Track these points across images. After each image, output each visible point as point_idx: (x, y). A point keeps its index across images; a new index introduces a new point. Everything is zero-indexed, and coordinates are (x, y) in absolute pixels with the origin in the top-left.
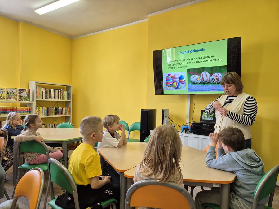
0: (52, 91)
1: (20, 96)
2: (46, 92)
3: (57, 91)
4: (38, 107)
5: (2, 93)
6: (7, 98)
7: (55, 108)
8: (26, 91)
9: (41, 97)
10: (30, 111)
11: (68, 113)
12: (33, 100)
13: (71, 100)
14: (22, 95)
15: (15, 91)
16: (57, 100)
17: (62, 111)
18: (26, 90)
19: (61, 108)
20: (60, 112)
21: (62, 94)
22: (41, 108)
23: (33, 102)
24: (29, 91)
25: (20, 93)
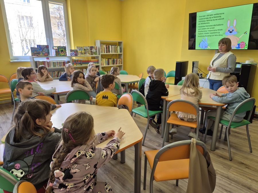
0: (110, 46)
1: (91, 52)
2: (107, 48)
3: (113, 46)
4: (102, 59)
5: (82, 50)
6: (85, 53)
7: (112, 59)
8: (94, 48)
9: (104, 52)
10: (98, 62)
11: (120, 63)
12: (99, 54)
13: (122, 53)
14: (92, 50)
15: (88, 48)
16: (113, 53)
17: (117, 62)
19: (116, 60)
20: (115, 62)
21: (117, 49)
22: (104, 59)
24: (96, 48)
25: (91, 49)
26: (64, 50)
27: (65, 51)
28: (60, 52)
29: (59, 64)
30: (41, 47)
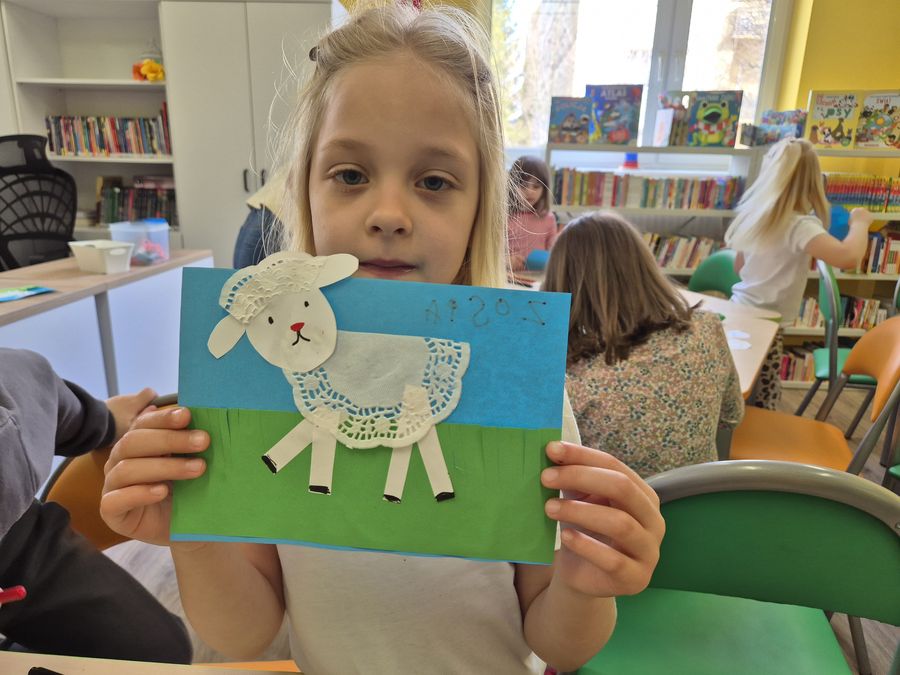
5: (847, 113)
6: (859, 139)
27: (733, 118)
29: (674, 194)
30: (604, 94)
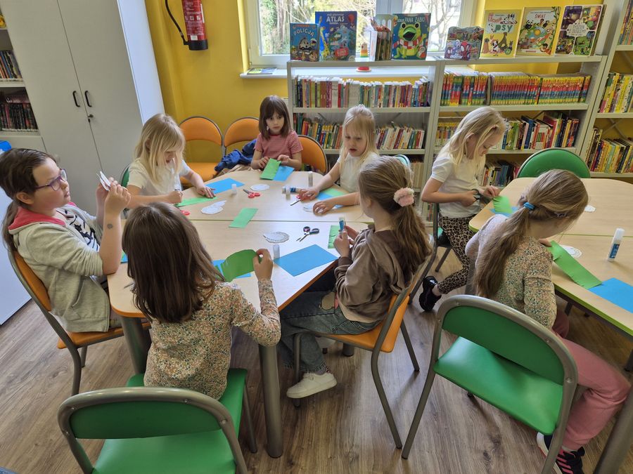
1: (564, 35)
4: (615, 78)
5: (510, 28)
6: (522, 45)
8: (588, 14)
10: (584, 91)
12: (605, 53)
14: (571, 30)
15: (550, 17)
18: (588, 9)
23: (605, 57)
24: (601, 12)
25: (566, 23)
26: (418, 32)
28: (402, 42)
29: (382, 97)
30: (328, 20)
